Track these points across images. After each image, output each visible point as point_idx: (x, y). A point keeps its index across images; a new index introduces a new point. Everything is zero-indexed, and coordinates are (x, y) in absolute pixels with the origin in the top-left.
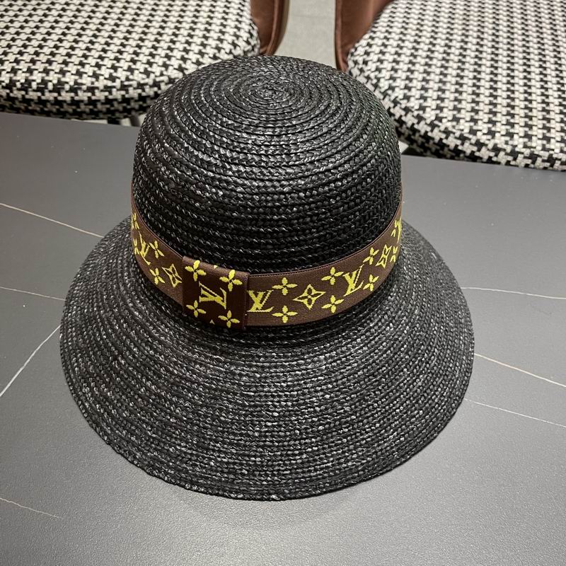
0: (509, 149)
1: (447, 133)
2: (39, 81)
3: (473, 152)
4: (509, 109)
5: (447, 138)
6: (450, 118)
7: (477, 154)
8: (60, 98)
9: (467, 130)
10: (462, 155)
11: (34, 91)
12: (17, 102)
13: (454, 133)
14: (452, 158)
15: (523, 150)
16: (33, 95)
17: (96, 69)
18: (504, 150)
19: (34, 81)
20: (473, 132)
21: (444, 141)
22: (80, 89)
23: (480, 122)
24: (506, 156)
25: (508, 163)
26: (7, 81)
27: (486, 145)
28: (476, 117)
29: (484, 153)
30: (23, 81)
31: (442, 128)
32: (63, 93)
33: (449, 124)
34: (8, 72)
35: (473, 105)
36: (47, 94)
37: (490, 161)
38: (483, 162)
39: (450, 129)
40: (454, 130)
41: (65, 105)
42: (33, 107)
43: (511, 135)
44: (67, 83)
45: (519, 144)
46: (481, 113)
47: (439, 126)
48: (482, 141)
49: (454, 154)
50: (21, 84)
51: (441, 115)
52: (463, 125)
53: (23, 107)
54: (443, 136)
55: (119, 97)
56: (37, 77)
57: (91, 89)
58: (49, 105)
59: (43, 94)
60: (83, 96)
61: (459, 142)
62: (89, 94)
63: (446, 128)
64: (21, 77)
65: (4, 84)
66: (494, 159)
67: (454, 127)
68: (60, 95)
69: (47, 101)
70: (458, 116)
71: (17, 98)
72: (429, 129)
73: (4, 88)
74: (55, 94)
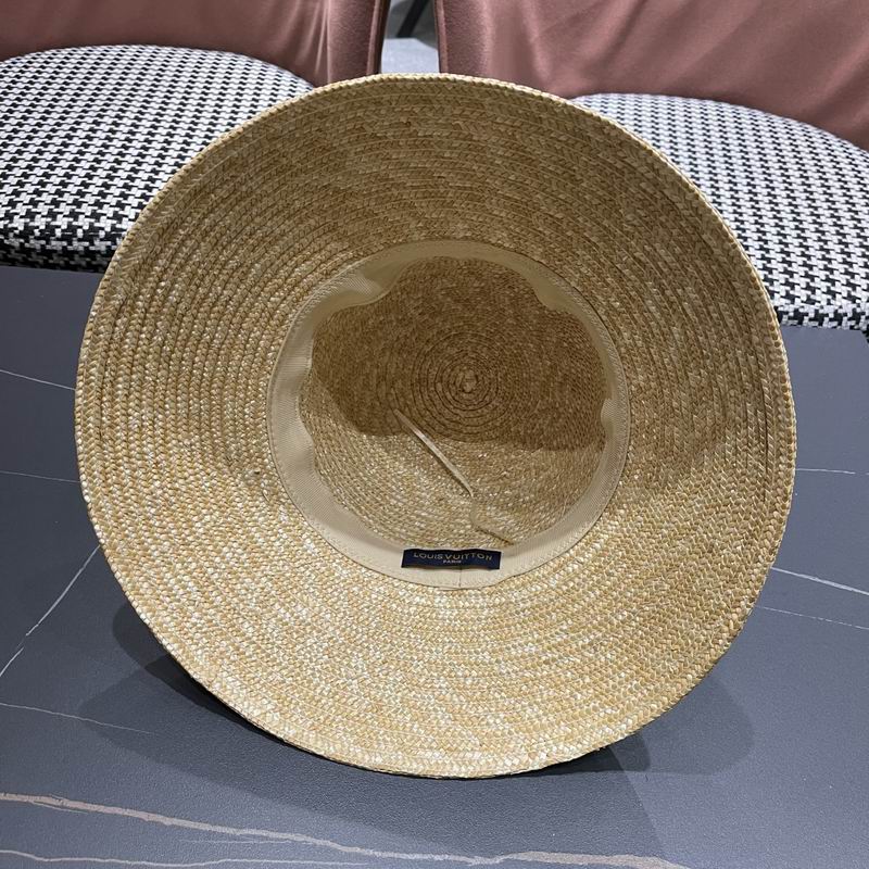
2: (64, 227)
8: (92, 248)
11: (58, 239)
12: (34, 255)
16: (56, 245)
19: (58, 227)
22: (120, 236)
26: (21, 228)
30: (43, 227)
32: (97, 242)
34: (22, 217)
36: (75, 244)
41: (98, 257)
42: (55, 259)
44: (102, 229)
50: (41, 231)
53: (41, 261)
56: (62, 222)
58: (76, 257)
59: (70, 244)
64: (40, 222)
68: (92, 244)
69: (75, 252)
71: (34, 249)
73: (16, 236)
74: (87, 244)
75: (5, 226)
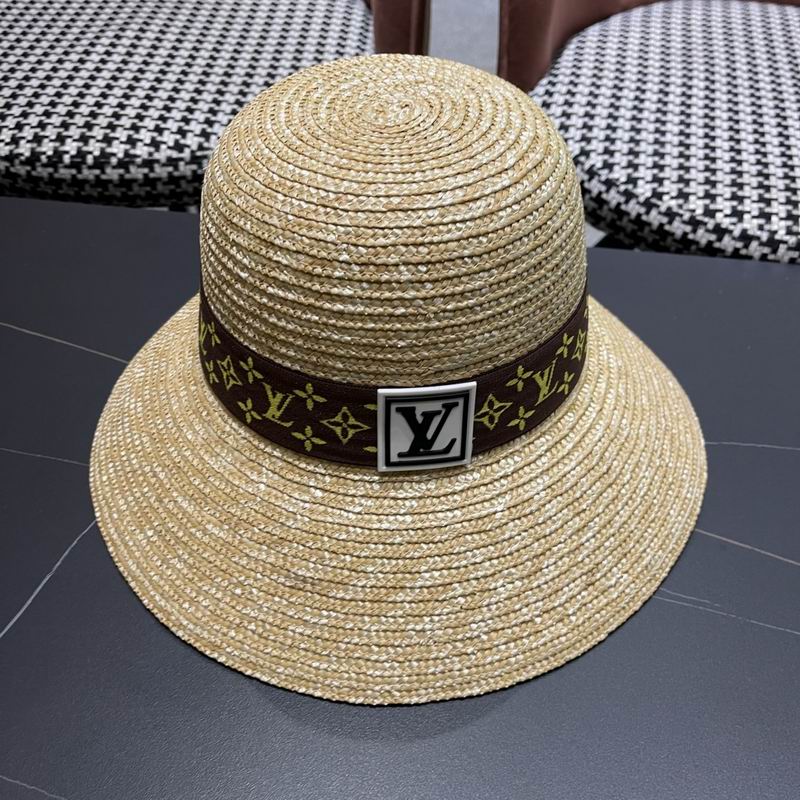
0: (765, 236)
1: (671, 215)
2: (74, 152)
3: (710, 243)
4: (761, 179)
5: (670, 223)
6: (674, 194)
7: (717, 245)
8: (104, 177)
9: (700, 211)
10: (693, 247)
11: (66, 167)
12: (42, 185)
13: (681, 216)
14: (678, 251)
15: (787, 238)
16: (65, 173)
17: (155, 134)
18: (758, 238)
19: (67, 152)
20: (710, 213)
21: (667, 227)
22: (133, 163)
23: (719, 199)
24: (761, 248)
25: (764, 257)
26: (27, 154)
27: (731, 232)
28: (713, 192)
29: (728, 244)
30: (50, 153)
31: (663, 208)
32: (109, 170)
33: (673, 203)
34: (28, 141)
35: (708, 174)
36: (85, 171)
37: (736, 254)
38: (726, 257)
39: (675, 209)
40: (681, 212)
41: (110, 186)
42: (64, 190)
43: (767, 217)
44: (114, 155)
45: (780, 228)
46: (719, 186)
47: (658, 206)
48: (723, 226)
49: (680, 246)
50: (49, 157)
51: (660, 190)
52: (694, 203)
53: (50, 191)
54: (665, 220)
55: (189, 173)
56: (71, 147)
57: (149, 163)
58: (87, 187)
59: (80, 172)
60: (137, 173)
61: (688, 228)
62: (146, 170)
63: (669, 209)
64: (48, 148)
65: (22, 158)
66: (743, 252)
67: (680, 206)
68: (103, 172)
69: (86, 181)
70: (686, 190)
71: (41, 178)
72: (642, 210)
73: (22, 163)
74: (97, 172)
75: (11, 151)
